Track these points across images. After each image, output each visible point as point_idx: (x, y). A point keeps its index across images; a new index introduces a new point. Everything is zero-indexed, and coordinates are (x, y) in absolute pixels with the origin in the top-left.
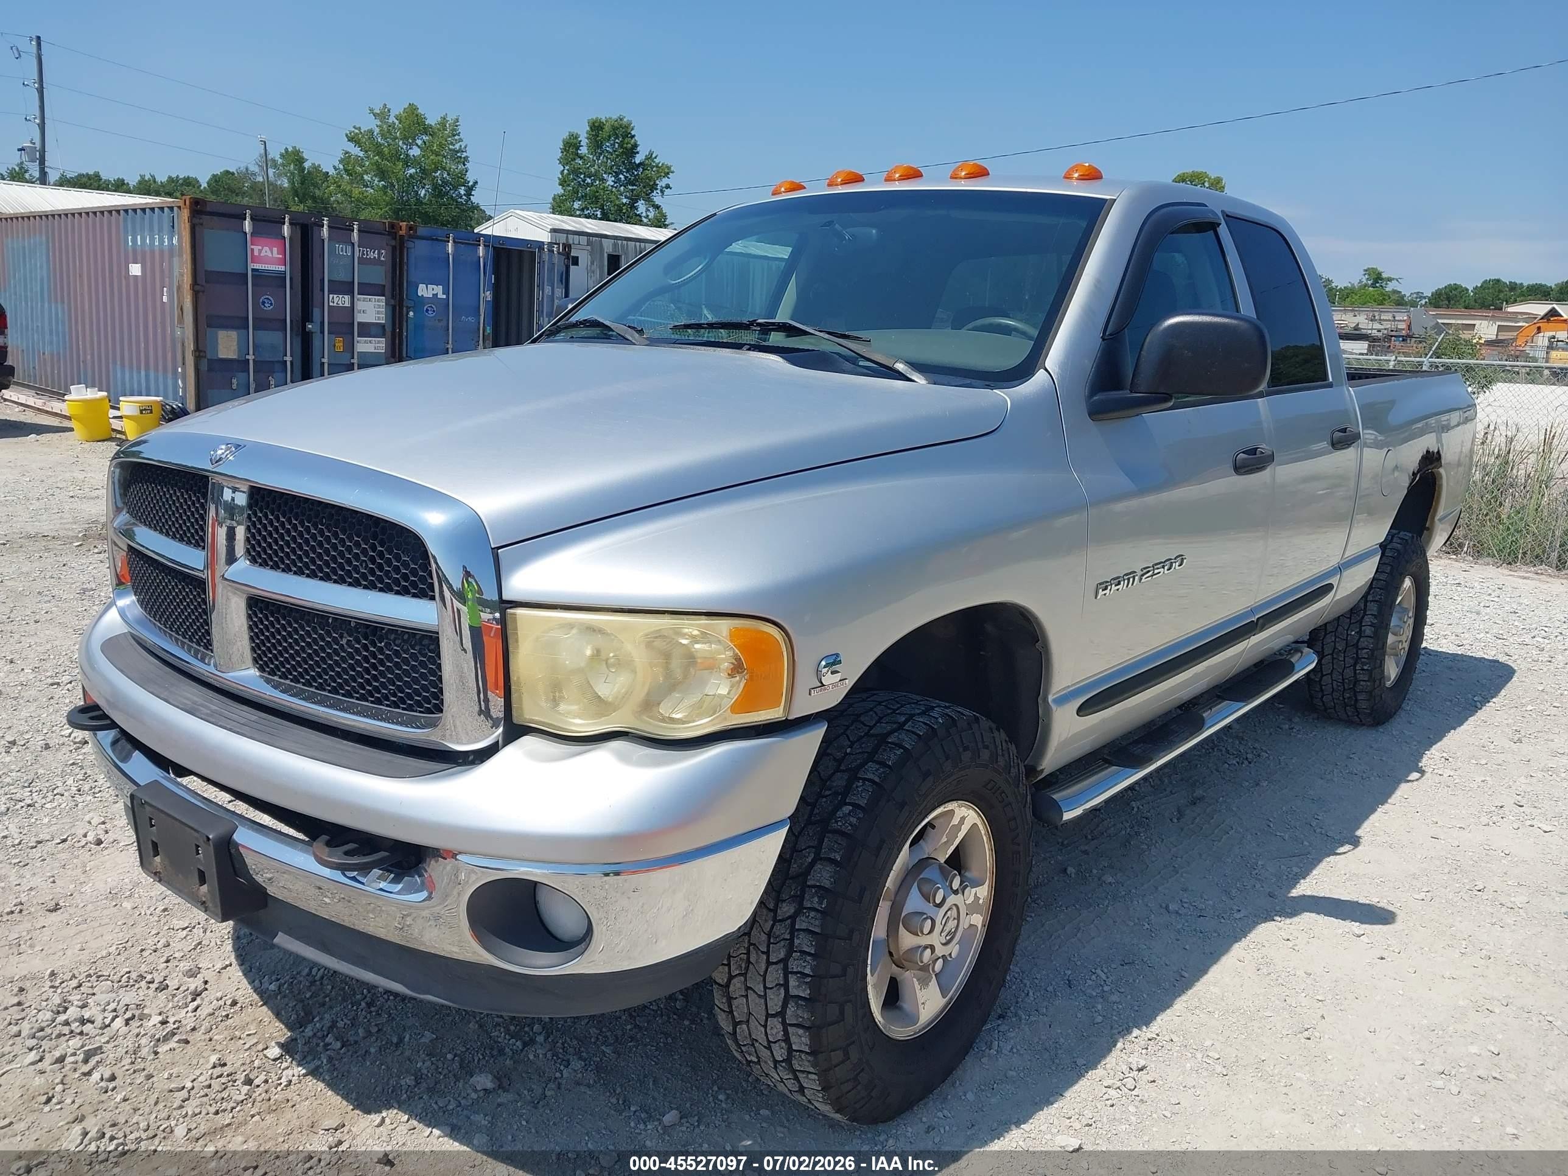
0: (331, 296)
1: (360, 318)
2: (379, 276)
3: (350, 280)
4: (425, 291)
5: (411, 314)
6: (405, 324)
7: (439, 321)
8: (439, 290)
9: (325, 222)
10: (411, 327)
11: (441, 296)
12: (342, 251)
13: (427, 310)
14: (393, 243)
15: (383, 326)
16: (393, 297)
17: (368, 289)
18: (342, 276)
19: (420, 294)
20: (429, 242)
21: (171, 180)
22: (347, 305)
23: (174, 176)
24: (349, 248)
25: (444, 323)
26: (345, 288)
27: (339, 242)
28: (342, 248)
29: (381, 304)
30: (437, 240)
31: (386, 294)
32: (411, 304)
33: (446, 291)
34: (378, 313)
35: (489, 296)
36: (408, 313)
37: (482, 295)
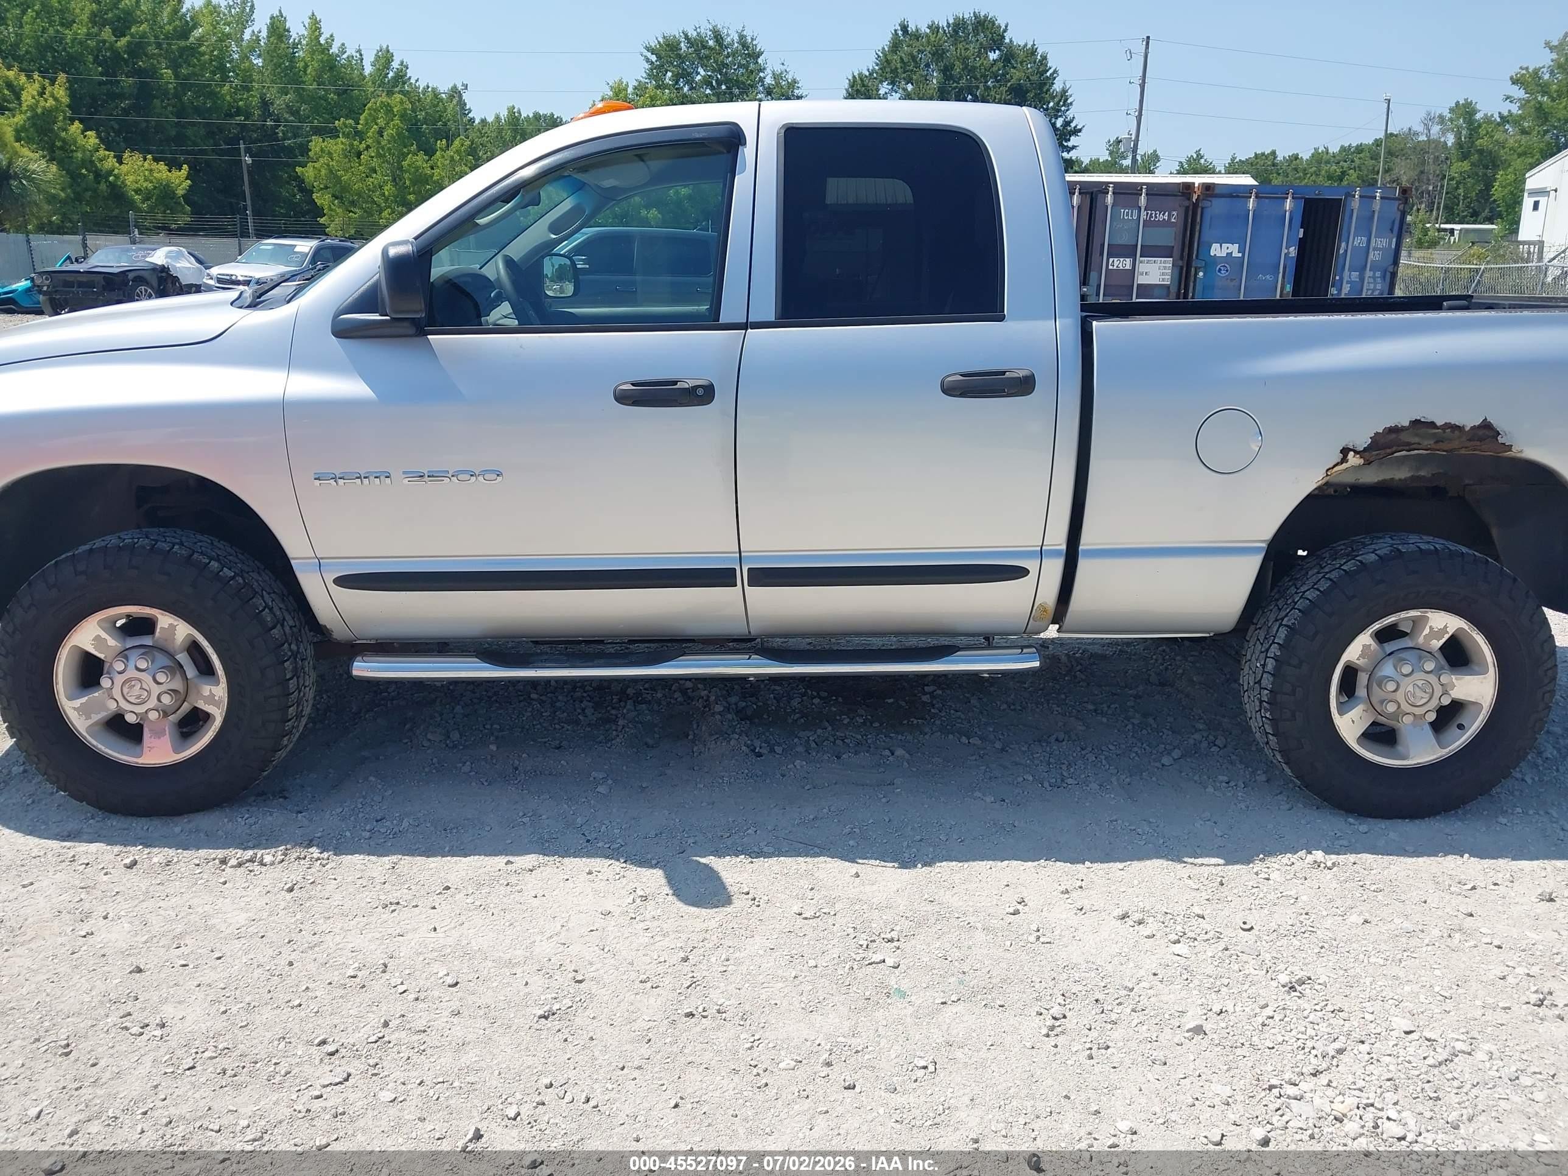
0: (1111, 260)
1: (1141, 280)
2: (1168, 237)
3: (1134, 243)
4: (1217, 250)
5: (1201, 274)
6: (1192, 284)
7: (1232, 280)
8: (1234, 249)
9: (1110, 189)
10: (1199, 288)
11: (1236, 254)
12: (1127, 215)
13: (1220, 270)
14: (1187, 203)
15: (1168, 287)
16: (1182, 258)
17: (1151, 251)
18: (1124, 239)
19: (1212, 254)
20: (1228, 199)
21: (1343, 149)
22: (1128, 267)
23: (1346, 145)
24: (1135, 212)
25: (1236, 283)
26: (1129, 251)
27: (1125, 207)
28: (1128, 213)
29: (1168, 265)
30: (1238, 196)
31: (1174, 255)
32: (1201, 264)
33: (1241, 250)
34: (1163, 274)
35: (1293, 251)
36: (1196, 274)
37: (1284, 251)
